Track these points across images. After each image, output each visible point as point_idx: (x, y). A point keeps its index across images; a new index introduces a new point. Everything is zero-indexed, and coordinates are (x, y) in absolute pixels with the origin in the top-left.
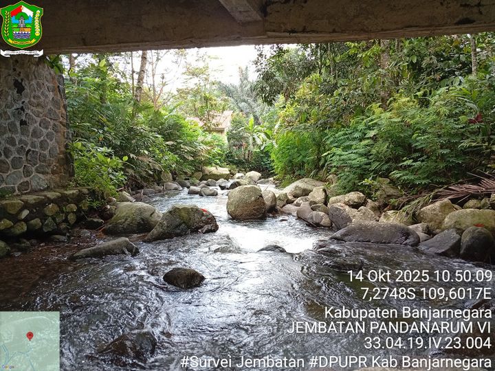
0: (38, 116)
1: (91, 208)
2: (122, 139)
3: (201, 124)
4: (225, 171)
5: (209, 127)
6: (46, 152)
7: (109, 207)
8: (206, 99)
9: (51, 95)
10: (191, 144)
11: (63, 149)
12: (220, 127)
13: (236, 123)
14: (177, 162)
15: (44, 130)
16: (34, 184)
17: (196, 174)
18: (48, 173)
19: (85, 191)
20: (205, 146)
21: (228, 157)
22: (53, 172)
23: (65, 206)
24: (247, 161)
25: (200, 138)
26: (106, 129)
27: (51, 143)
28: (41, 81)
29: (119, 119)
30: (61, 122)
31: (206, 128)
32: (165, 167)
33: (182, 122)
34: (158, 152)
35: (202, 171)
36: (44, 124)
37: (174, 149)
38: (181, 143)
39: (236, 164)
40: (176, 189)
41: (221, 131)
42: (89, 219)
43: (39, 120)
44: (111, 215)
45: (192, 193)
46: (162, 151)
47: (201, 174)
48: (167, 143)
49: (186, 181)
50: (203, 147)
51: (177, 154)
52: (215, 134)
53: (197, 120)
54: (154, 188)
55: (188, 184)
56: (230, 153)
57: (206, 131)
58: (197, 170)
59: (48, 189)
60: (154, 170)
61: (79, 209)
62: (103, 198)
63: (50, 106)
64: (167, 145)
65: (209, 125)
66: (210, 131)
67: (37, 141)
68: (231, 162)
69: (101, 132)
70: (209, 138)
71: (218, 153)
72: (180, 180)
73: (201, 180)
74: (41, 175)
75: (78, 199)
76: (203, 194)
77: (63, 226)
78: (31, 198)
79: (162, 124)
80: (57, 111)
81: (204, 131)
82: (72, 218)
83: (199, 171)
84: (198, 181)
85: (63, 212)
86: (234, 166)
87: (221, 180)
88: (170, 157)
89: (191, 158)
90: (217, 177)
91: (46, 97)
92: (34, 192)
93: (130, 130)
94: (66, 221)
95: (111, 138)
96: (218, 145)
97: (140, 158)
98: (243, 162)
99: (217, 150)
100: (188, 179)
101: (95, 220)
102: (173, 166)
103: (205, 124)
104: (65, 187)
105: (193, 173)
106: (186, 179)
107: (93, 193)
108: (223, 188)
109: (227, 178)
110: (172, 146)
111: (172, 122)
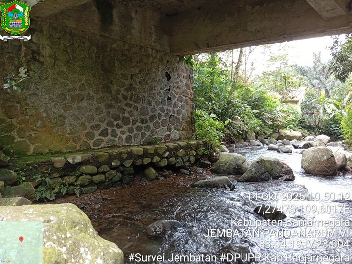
0: (177, 95)
1: (204, 154)
2: (223, 109)
3: (280, 97)
4: (298, 133)
5: (286, 99)
6: (180, 117)
7: (215, 154)
8: (285, 78)
9: (185, 81)
10: (271, 112)
11: (190, 115)
12: (295, 99)
13: (309, 96)
14: (260, 126)
15: (180, 103)
16: (172, 136)
17: (274, 135)
18: (180, 130)
19: (201, 142)
20: (282, 114)
21: (300, 123)
22: (183, 130)
23: (189, 151)
24: (317, 126)
25: (279, 108)
26: (213, 102)
27: (184, 111)
28: (180, 73)
29: (221, 96)
30: (189, 98)
31: (283, 100)
32: (251, 129)
33: (265, 96)
34: (246, 118)
35: (278, 132)
36: (180, 99)
37: (258, 116)
38: (264, 111)
39: (307, 128)
40: (258, 145)
41: (296, 102)
42: (202, 161)
43: (177, 96)
44: (216, 160)
45: (271, 149)
46: (249, 117)
47: (277, 135)
48: (254, 111)
49: (266, 140)
50: (280, 114)
51: (260, 119)
52: (290, 104)
53: (277, 94)
54: (242, 143)
55: (267, 142)
56: (302, 119)
57: (284, 102)
58: (275, 132)
59: (180, 139)
60: (243, 131)
61: (197, 154)
62: (211, 148)
63: (184, 88)
64: (254, 113)
65: (286, 98)
66: (286, 102)
67: (176, 110)
68: (303, 127)
69: (210, 104)
70: (286, 107)
71: (293, 120)
72: (261, 138)
73: (277, 140)
74: (176, 131)
75: (197, 147)
76: (280, 151)
77: (187, 164)
78: (171, 145)
79: (251, 98)
80: (188, 91)
81: (282, 102)
82: (192, 159)
83: (277, 133)
84: (275, 140)
85: (187, 155)
86: (306, 130)
87: (294, 141)
88: (255, 122)
89: (270, 123)
90: (290, 138)
91: (182, 82)
92: (172, 141)
93: (229, 102)
94: (189, 161)
95: (216, 108)
96: (293, 113)
97: (234, 122)
98: (314, 128)
99: (292, 117)
100: (267, 139)
101: (206, 162)
102: (257, 128)
103: (283, 97)
104: (189, 139)
105: (271, 134)
106: (265, 138)
107: (205, 144)
108: (296, 147)
109: (299, 139)
110: (257, 113)
111: (257, 96)
